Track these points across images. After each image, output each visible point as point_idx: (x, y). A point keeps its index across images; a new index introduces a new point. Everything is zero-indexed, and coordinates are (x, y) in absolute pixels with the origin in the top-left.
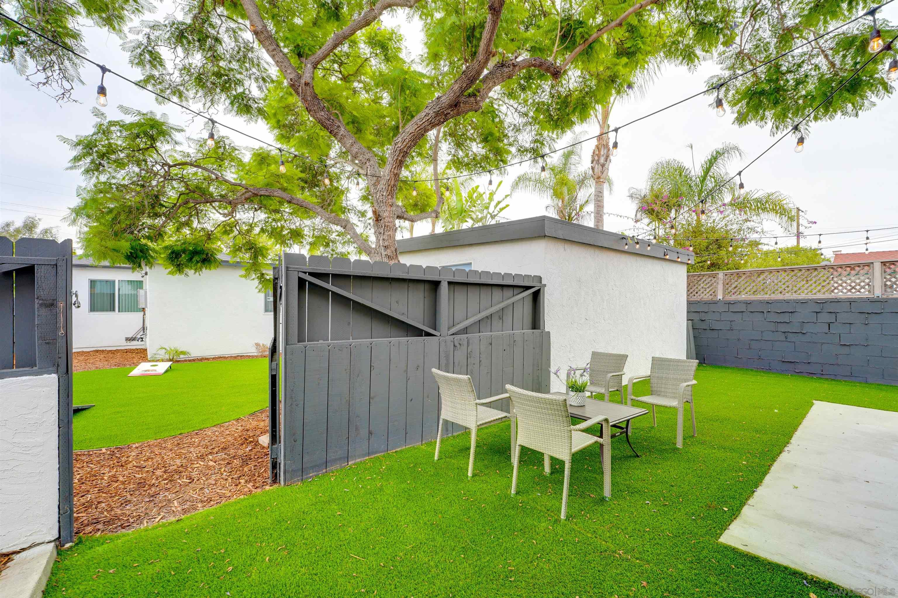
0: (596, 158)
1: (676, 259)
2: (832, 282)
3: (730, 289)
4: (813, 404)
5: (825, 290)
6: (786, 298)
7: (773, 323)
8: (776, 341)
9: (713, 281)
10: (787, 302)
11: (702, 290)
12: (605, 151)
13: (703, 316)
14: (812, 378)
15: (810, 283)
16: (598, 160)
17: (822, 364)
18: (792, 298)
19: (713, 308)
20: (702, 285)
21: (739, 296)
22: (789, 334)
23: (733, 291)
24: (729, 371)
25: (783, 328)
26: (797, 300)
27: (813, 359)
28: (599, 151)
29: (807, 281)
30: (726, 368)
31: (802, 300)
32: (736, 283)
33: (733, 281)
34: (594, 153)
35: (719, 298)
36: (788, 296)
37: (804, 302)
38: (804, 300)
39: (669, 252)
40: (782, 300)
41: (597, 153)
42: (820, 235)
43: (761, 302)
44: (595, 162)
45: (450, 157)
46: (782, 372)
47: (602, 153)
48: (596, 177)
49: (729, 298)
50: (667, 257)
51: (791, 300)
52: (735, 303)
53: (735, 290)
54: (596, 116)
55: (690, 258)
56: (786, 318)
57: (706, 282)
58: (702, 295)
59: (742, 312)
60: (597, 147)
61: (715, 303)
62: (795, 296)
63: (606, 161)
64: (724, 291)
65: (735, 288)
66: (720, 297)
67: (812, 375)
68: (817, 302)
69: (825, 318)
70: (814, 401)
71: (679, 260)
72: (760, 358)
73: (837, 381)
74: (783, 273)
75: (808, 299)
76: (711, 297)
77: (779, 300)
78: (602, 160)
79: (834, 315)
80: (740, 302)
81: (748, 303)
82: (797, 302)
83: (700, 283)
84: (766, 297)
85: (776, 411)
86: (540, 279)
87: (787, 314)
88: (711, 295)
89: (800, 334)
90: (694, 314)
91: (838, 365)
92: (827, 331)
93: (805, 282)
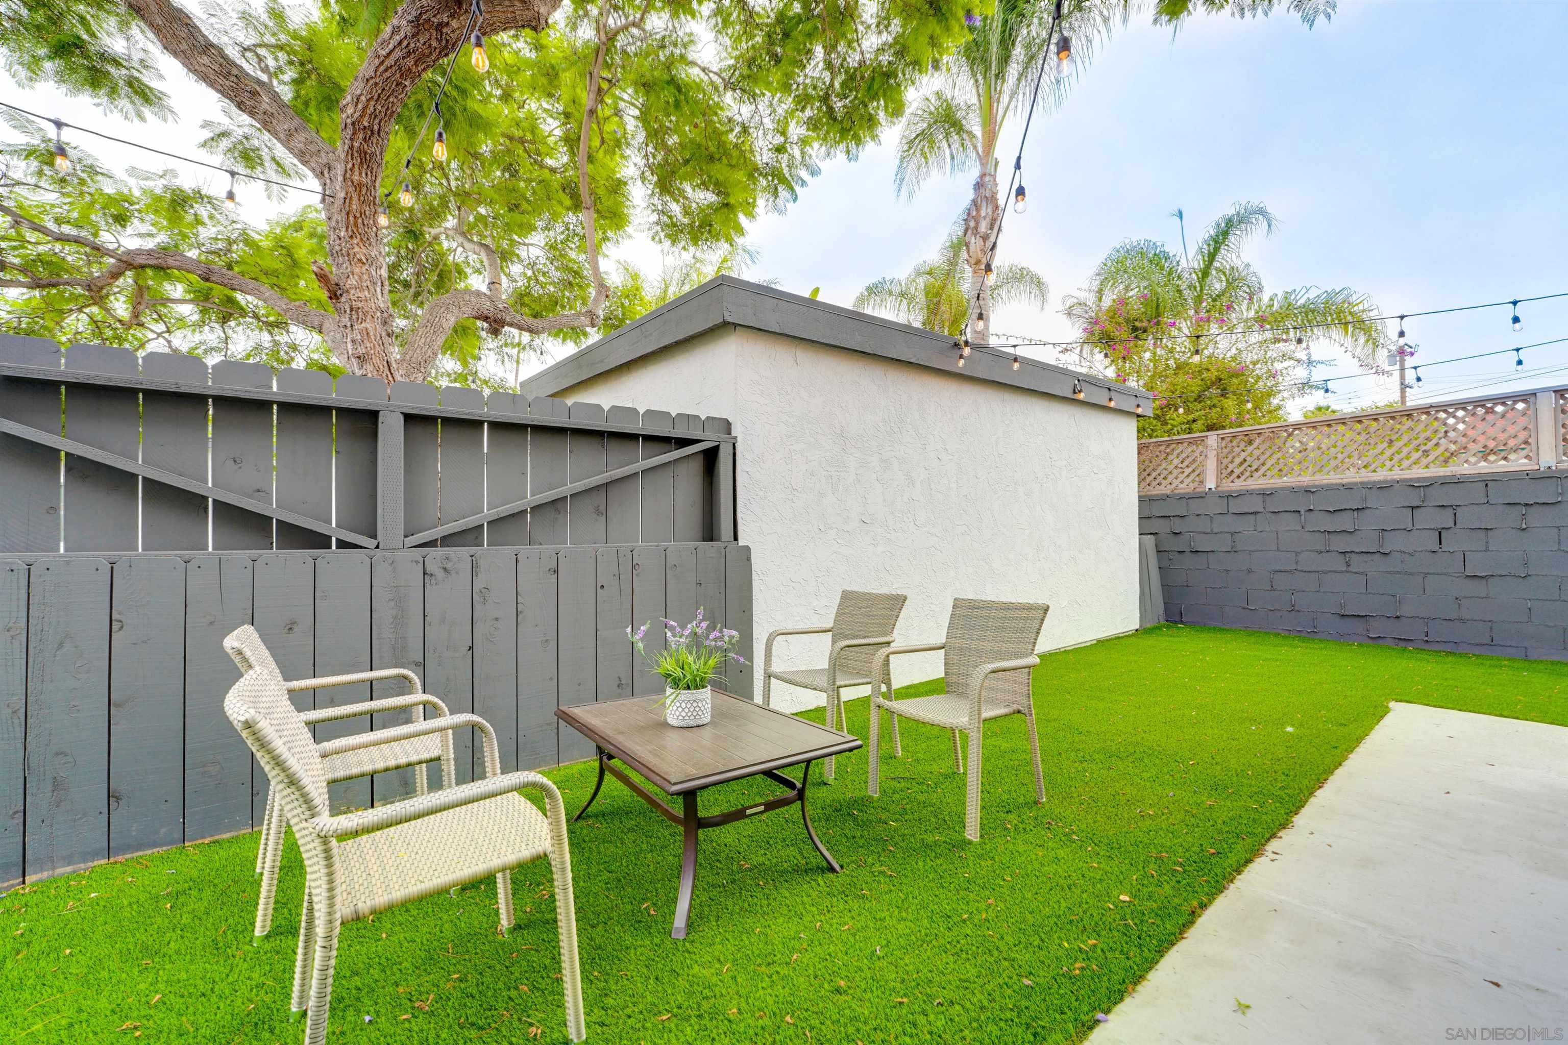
0: (972, 224)
1: (1106, 403)
2: (1443, 441)
3: (1231, 467)
4: (1387, 711)
5: (1431, 458)
6: (1345, 481)
7: (1317, 534)
8: (1325, 573)
9: (1197, 454)
10: (1349, 488)
11: (1175, 472)
12: (990, 210)
13: (1178, 526)
14: (1405, 649)
15: (1398, 444)
16: (976, 228)
17: (1427, 620)
18: (1358, 480)
19: (1196, 507)
20: (1176, 462)
21: (1250, 482)
22: (1353, 556)
23: (1237, 471)
24: (1229, 636)
25: (1340, 544)
26: (1369, 482)
27: (1406, 610)
28: (978, 209)
29: (1391, 441)
30: (1221, 630)
31: (1379, 482)
32: (1243, 455)
33: (1237, 450)
34: (969, 214)
35: (1208, 486)
36: (1351, 476)
37: (1384, 487)
38: (1386, 481)
39: (1084, 386)
40: (1337, 484)
41: (974, 213)
42: (1402, 317)
43: (1293, 490)
44: (969, 232)
45: (654, 217)
46: (1342, 638)
47: (983, 214)
48: (972, 261)
49: (1228, 486)
50: (1082, 396)
51: (1356, 484)
52: (1241, 495)
53: (1242, 469)
54: (975, 147)
55: (1141, 402)
56: (1345, 522)
57: (1184, 455)
58: (1176, 482)
59: (1255, 513)
60: (974, 202)
61: (1201, 497)
62: (1365, 476)
63: (992, 228)
64: (1219, 473)
65: (1241, 464)
66: (1211, 484)
67: (1403, 644)
68: (1412, 485)
69: (1430, 518)
70: (1392, 704)
71: (1112, 404)
72: (1293, 609)
73: (1460, 655)
74: (1341, 428)
75: (1393, 481)
76: (1192, 486)
77: (1332, 485)
78: (983, 227)
79: (1450, 512)
80: (1250, 493)
81: (1265, 494)
82: (1369, 487)
83: (1170, 457)
84: (1306, 479)
85: (1289, 729)
86: (727, 426)
87: (1349, 513)
88: (1193, 481)
89: (1378, 556)
90: (1161, 521)
91: (1461, 620)
92: (1436, 547)
93: (1385, 445)
